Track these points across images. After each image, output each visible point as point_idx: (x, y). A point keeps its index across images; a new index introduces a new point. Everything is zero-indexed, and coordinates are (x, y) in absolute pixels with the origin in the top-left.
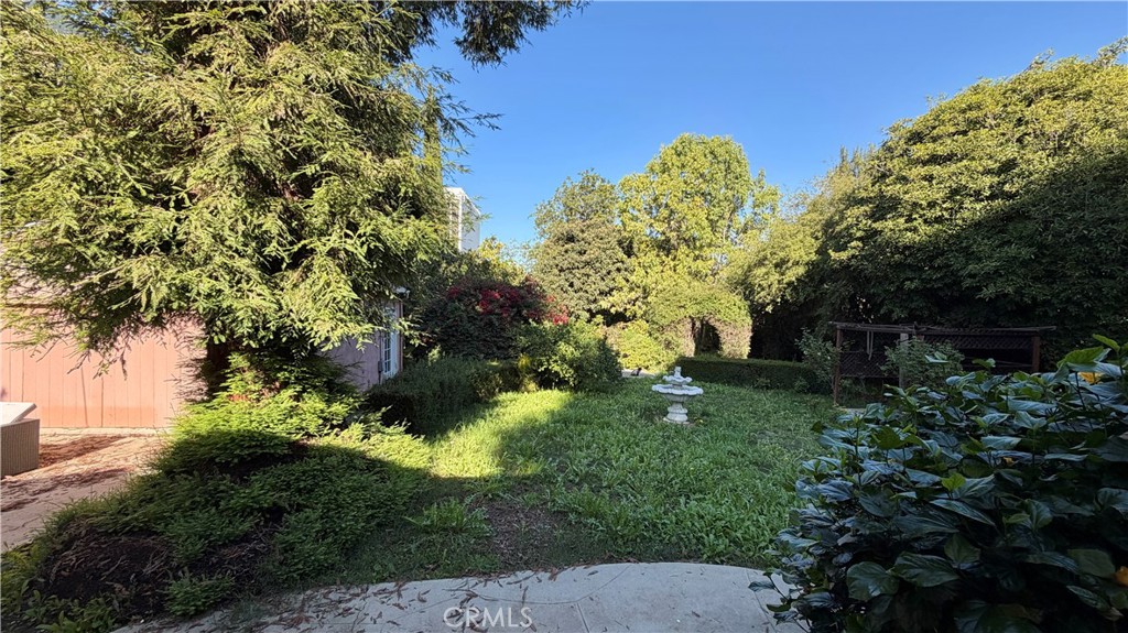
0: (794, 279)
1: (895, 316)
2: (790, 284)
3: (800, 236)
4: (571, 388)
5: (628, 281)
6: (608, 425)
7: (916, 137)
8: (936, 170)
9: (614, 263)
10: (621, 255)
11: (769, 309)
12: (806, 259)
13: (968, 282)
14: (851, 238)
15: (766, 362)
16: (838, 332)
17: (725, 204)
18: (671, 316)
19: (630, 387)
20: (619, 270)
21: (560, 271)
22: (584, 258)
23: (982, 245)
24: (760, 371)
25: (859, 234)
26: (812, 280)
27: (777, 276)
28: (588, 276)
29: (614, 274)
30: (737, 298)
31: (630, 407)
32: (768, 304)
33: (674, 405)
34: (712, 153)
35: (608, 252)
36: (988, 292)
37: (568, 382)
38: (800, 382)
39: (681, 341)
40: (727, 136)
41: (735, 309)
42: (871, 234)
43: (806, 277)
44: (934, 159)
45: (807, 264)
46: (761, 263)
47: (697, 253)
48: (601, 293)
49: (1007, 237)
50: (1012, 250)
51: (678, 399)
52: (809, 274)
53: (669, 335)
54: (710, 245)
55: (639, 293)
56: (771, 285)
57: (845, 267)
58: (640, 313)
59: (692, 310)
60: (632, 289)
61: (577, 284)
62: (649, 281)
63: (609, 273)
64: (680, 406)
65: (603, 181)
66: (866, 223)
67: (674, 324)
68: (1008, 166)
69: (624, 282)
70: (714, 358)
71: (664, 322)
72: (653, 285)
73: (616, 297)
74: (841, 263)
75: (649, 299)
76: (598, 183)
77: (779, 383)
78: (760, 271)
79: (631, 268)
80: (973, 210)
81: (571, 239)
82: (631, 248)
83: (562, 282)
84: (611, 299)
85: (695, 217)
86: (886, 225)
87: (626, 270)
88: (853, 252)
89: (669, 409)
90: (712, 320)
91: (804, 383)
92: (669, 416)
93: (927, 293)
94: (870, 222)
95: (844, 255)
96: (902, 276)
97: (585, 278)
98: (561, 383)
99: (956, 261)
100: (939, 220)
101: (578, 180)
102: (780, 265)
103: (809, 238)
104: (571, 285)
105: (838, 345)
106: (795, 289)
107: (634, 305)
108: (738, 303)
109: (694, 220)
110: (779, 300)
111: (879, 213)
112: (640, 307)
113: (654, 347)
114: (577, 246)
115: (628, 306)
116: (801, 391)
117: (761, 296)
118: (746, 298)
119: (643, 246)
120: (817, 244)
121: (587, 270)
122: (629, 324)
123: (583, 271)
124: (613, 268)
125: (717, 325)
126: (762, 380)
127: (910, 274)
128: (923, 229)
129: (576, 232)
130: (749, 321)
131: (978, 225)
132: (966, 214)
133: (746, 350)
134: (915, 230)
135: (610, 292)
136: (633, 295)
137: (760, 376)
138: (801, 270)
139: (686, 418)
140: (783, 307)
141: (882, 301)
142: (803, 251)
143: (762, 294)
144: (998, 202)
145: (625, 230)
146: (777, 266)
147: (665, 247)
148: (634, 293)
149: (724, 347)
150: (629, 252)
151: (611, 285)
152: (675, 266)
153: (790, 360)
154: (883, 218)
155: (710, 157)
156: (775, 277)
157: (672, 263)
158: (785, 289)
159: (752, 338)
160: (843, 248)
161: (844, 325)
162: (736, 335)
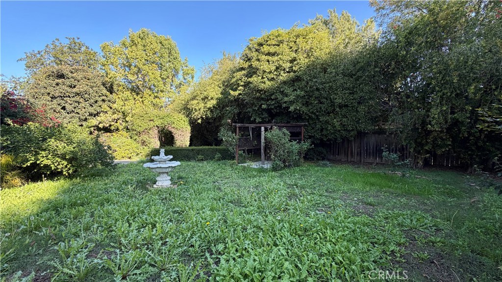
0: (211, 106)
1: (257, 121)
2: (209, 109)
3: (213, 85)
4: (66, 177)
5: (111, 108)
6: (108, 201)
7: (261, 45)
8: (270, 58)
9: (100, 96)
10: (105, 91)
11: (200, 121)
12: (216, 96)
13: (284, 105)
14: (238, 85)
15: (201, 147)
16: (237, 128)
17: (169, 70)
18: (144, 126)
19: (120, 170)
20: (104, 101)
21: (52, 98)
22: (74, 90)
23: (288, 90)
24: (198, 152)
25: (242, 84)
26: (219, 107)
27: (203, 105)
28: (79, 103)
29: (100, 103)
30: (183, 116)
31: (125, 183)
32: (199, 119)
33: (161, 175)
34: (161, 43)
35: (94, 89)
36: (292, 108)
37: (61, 172)
38: (218, 155)
39: (152, 140)
40: (168, 36)
41: (182, 122)
42: (247, 84)
43: (217, 105)
44: (269, 54)
45: (217, 99)
46: (194, 98)
47: (156, 94)
48: (91, 115)
49: (295, 88)
50: (298, 92)
51: (164, 170)
52: (218, 104)
53: (144, 137)
54: (162, 91)
55: (120, 115)
56: (200, 110)
57: (237, 99)
58: (121, 127)
59: (158, 122)
60: (114, 113)
61: (69, 108)
62: (126, 108)
63: (96, 102)
64: (166, 175)
65: (87, 48)
66: (245, 79)
67: (147, 131)
68: (294, 60)
69: (108, 109)
70: (173, 148)
71: (140, 129)
72: (130, 111)
73: (102, 117)
74: (234, 97)
75: (127, 119)
76: (83, 49)
77: (208, 157)
78: (195, 102)
79: (113, 100)
80: (284, 76)
81: (61, 76)
82: (112, 88)
83: (55, 106)
84: (99, 118)
85: (153, 74)
86: (254, 79)
87: (109, 101)
88: (239, 92)
89: (157, 179)
90: (170, 127)
91: (220, 155)
92: (157, 183)
93: (268, 111)
94: (246, 78)
95: (237, 93)
96: (260, 103)
97: (77, 104)
98: (54, 175)
99: (280, 97)
100: (273, 79)
101: (66, 42)
102: (205, 99)
103: (216, 87)
104: (64, 108)
105: (237, 134)
106: (212, 111)
107: (117, 122)
108: (184, 119)
109: (153, 76)
110: (204, 117)
111: (249, 75)
112: (121, 124)
113: (134, 145)
114: (68, 82)
115: (112, 123)
116: (219, 160)
117: (196, 115)
118: (187, 116)
119: (121, 88)
120: (221, 90)
121: (77, 98)
122: (114, 134)
123: (73, 99)
124: (100, 99)
125: (173, 130)
126: (200, 157)
127: (263, 102)
128: (268, 83)
129: (65, 72)
130: (189, 128)
131: (285, 83)
132: (281, 78)
133: (188, 143)
134: (264, 83)
135: (98, 114)
136: (116, 116)
137: (198, 155)
138: (214, 102)
139: (170, 182)
140: (206, 120)
141: (251, 115)
142: (215, 93)
143: (196, 113)
144: (292, 74)
145: (107, 77)
146: (203, 99)
147: (136, 90)
148: (116, 115)
149: (177, 142)
150: (111, 91)
151: (99, 109)
152: (142, 101)
153: (211, 145)
154: (251, 77)
155: (160, 45)
156: (202, 105)
157: (141, 100)
158: (207, 111)
159: (191, 137)
160: (235, 90)
161: (240, 125)
162: (183, 135)
